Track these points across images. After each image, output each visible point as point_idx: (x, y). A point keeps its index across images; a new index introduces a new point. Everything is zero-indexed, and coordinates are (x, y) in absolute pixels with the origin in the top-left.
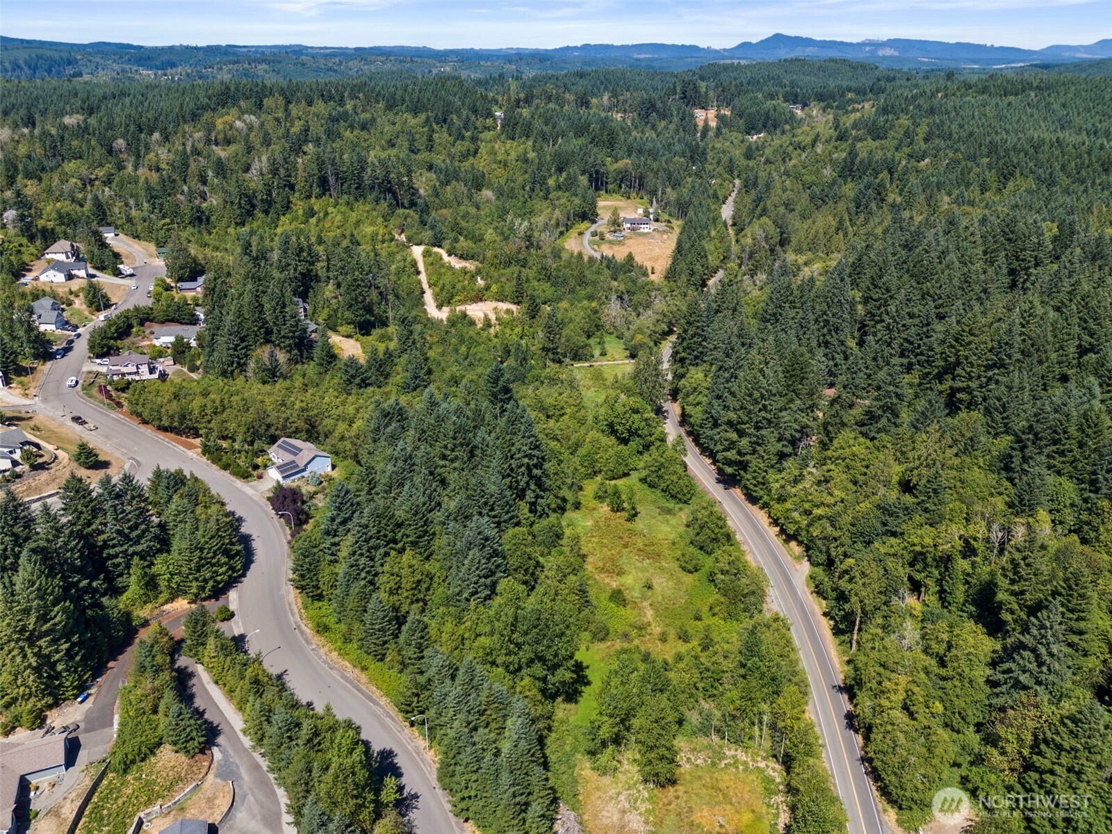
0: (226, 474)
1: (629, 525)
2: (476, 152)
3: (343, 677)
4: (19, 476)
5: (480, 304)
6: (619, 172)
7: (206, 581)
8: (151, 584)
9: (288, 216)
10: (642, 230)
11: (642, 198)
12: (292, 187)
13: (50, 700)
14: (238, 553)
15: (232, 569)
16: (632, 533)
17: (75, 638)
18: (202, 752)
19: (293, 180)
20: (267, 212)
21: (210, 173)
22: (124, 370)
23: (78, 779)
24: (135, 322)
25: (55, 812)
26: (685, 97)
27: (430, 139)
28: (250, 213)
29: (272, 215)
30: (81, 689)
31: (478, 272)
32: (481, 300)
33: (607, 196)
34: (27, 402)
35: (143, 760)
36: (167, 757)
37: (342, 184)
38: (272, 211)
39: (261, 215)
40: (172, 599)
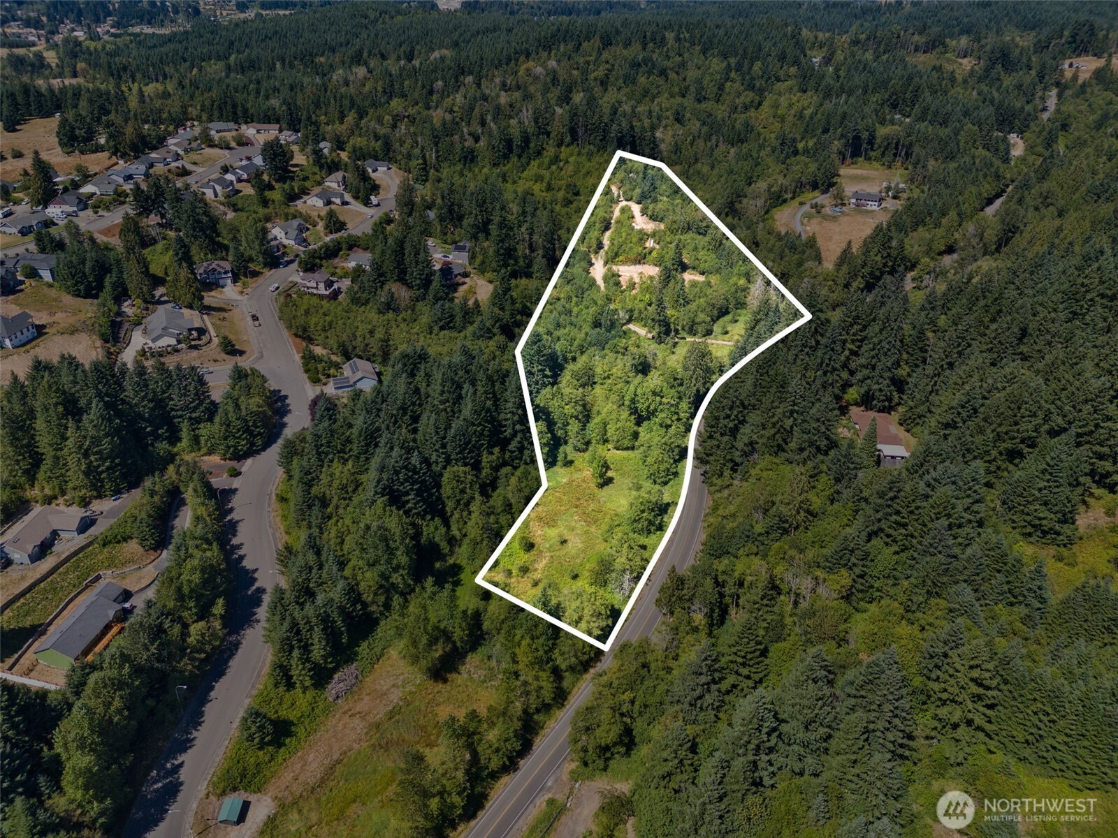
0: (306, 376)
1: (596, 490)
2: (760, 104)
3: (274, 535)
4: (177, 351)
5: (638, 266)
6: (886, 138)
7: (229, 447)
8: (196, 440)
9: (537, 161)
10: (869, 208)
11: (907, 169)
12: (548, 134)
13: (95, 493)
14: (259, 434)
15: (253, 444)
16: (592, 497)
17: (117, 461)
18: (155, 549)
19: (549, 128)
20: (520, 156)
21: (489, 117)
22: (309, 285)
23: (81, 540)
24: (344, 246)
25: (58, 555)
26: (1074, 42)
27: (721, 88)
28: (506, 157)
29: (524, 160)
30: (117, 492)
31: (654, 235)
32: (640, 263)
33: (866, 164)
34: (239, 297)
35: (118, 542)
36: (133, 547)
37: (590, 135)
38: (525, 156)
39: (516, 159)
40: (210, 453)
